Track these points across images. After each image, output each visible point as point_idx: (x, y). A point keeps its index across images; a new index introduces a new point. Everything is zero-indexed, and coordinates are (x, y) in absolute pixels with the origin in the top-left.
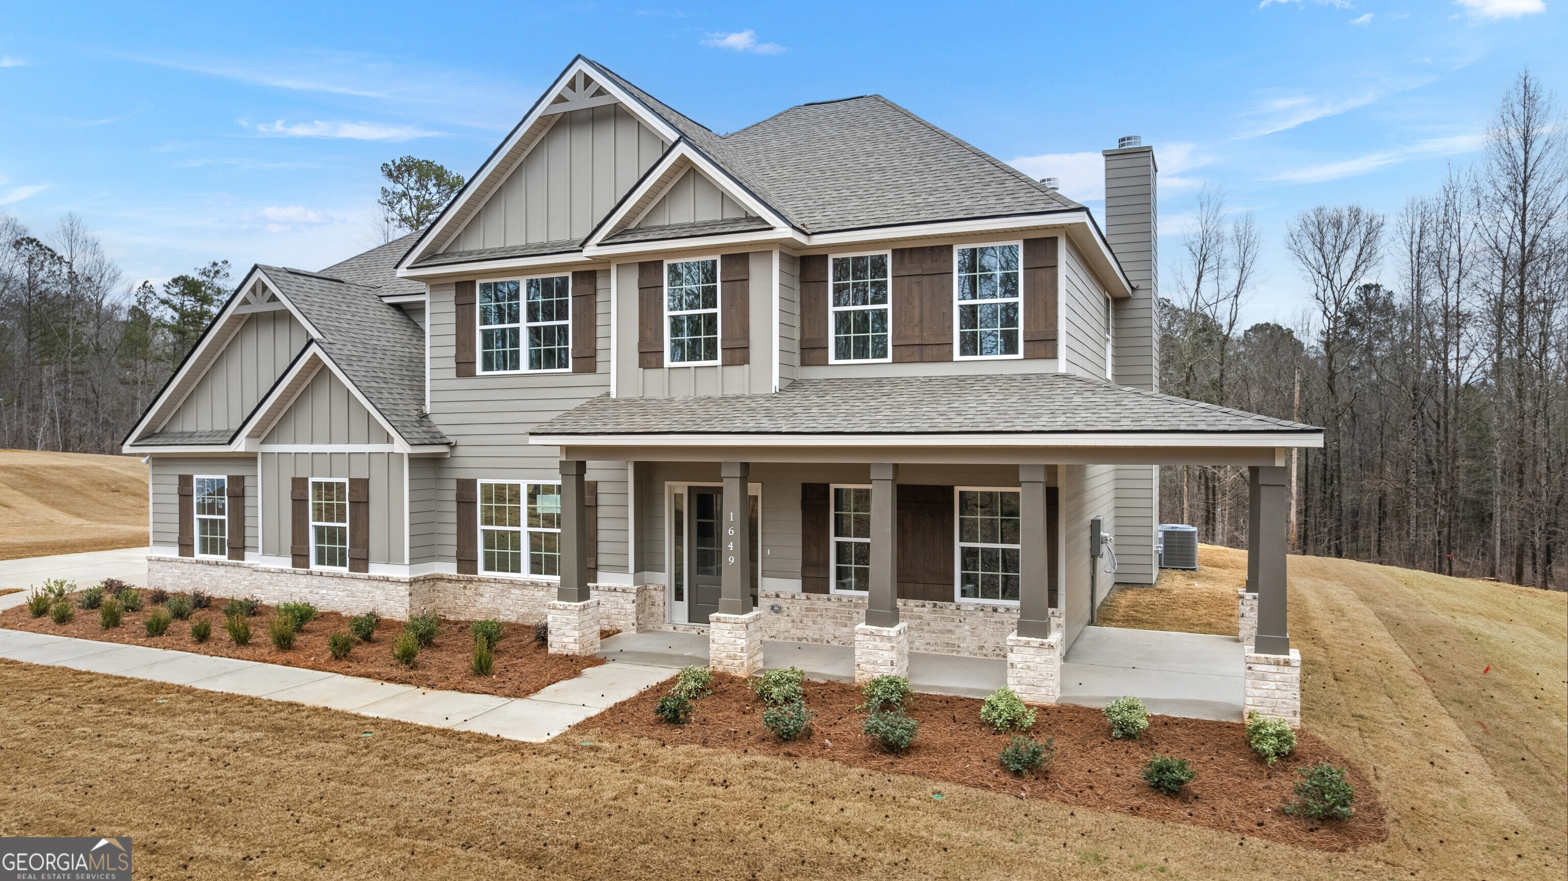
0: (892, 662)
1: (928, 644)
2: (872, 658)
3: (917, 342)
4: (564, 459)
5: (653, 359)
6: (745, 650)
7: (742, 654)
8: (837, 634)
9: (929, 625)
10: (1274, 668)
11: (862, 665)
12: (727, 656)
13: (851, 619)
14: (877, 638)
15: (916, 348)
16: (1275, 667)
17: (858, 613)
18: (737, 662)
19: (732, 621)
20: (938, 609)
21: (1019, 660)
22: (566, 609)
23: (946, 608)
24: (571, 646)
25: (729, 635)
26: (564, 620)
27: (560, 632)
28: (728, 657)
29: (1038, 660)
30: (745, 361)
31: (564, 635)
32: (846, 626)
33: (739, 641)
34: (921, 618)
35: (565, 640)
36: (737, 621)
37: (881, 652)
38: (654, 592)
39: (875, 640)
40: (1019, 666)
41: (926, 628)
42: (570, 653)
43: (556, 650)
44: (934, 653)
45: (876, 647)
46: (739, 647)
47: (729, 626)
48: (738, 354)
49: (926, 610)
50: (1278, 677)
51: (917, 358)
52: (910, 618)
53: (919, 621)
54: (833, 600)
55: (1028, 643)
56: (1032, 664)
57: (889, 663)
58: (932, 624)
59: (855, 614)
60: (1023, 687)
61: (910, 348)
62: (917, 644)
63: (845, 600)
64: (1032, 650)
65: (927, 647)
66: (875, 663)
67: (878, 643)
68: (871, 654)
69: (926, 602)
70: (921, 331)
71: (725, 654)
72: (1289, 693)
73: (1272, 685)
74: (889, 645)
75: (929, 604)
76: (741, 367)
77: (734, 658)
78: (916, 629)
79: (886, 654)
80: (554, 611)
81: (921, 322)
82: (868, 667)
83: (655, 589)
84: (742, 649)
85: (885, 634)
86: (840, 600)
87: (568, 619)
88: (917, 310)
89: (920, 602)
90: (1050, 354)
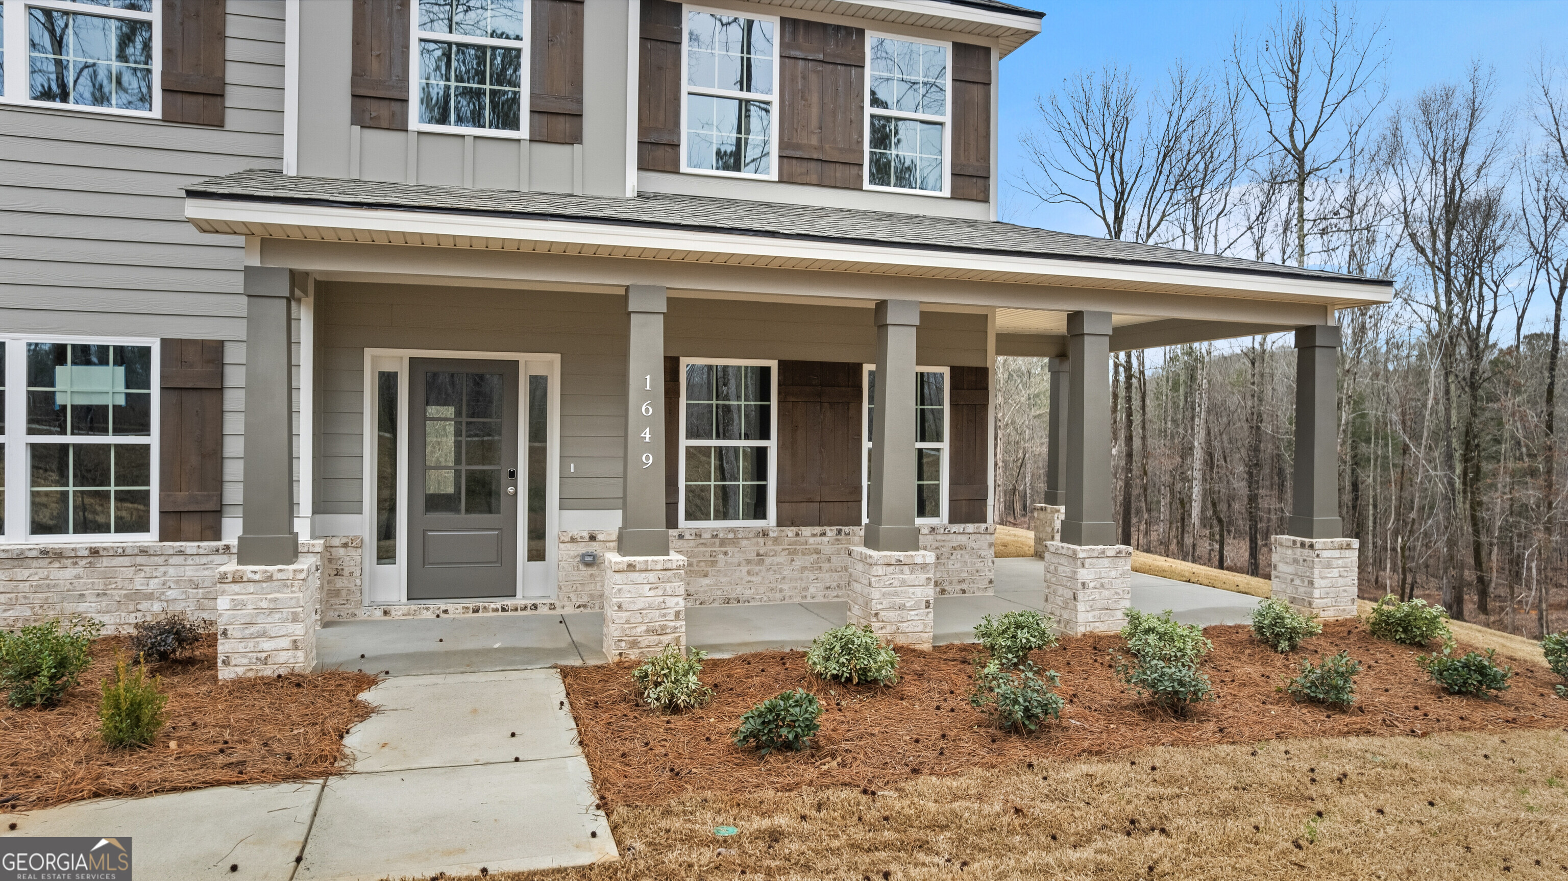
0: (928, 602)
1: (827, 588)
2: (898, 600)
3: (815, 157)
4: (255, 262)
5: (382, 110)
6: (682, 616)
7: (678, 624)
8: (692, 590)
9: (829, 560)
10: (1336, 553)
11: (882, 613)
12: (647, 631)
13: (714, 563)
14: (906, 568)
15: (812, 165)
16: (1338, 551)
17: (726, 553)
18: (666, 639)
19: (659, 567)
20: (842, 537)
21: (1092, 577)
22: (270, 579)
23: (854, 535)
24: (283, 657)
25: (652, 593)
26: (264, 604)
27: (253, 630)
28: (651, 631)
29: (1113, 574)
30: (575, 138)
31: (263, 634)
32: (706, 576)
33: (671, 602)
34: (818, 552)
35: (267, 645)
36: (669, 565)
37: (911, 590)
38: (342, 551)
39: (902, 572)
40: (1092, 585)
41: (826, 566)
42: (283, 671)
43: (240, 671)
44: (836, 600)
45: (903, 583)
46: (672, 611)
47: (652, 577)
48: (563, 125)
49: (825, 539)
50: (1340, 562)
51: (814, 178)
52: (804, 554)
53: (815, 556)
54: (687, 536)
55: (1103, 552)
56: (1106, 581)
57: (923, 605)
58: (834, 559)
59: (721, 556)
60: (1097, 613)
61: (805, 163)
62: (812, 590)
63: (707, 535)
64: (1106, 562)
65: (827, 593)
66: (902, 607)
67: (907, 576)
68: (896, 594)
69: (827, 529)
70: (821, 140)
71: (643, 628)
72: (1348, 579)
73: (1335, 573)
74: (923, 577)
75: (831, 531)
76: (566, 149)
77: (661, 631)
78: (812, 569)
79: (918, 591)
80: (236, 588)
81: (821, 128)
82: (892, 615)
83: (345, 545)
84: (677, 614)
85: (919, 560)
86: (698, 535)
87: (275, 600)
88: (815, 111)
89: (818, 530)
90: (981, 197)
